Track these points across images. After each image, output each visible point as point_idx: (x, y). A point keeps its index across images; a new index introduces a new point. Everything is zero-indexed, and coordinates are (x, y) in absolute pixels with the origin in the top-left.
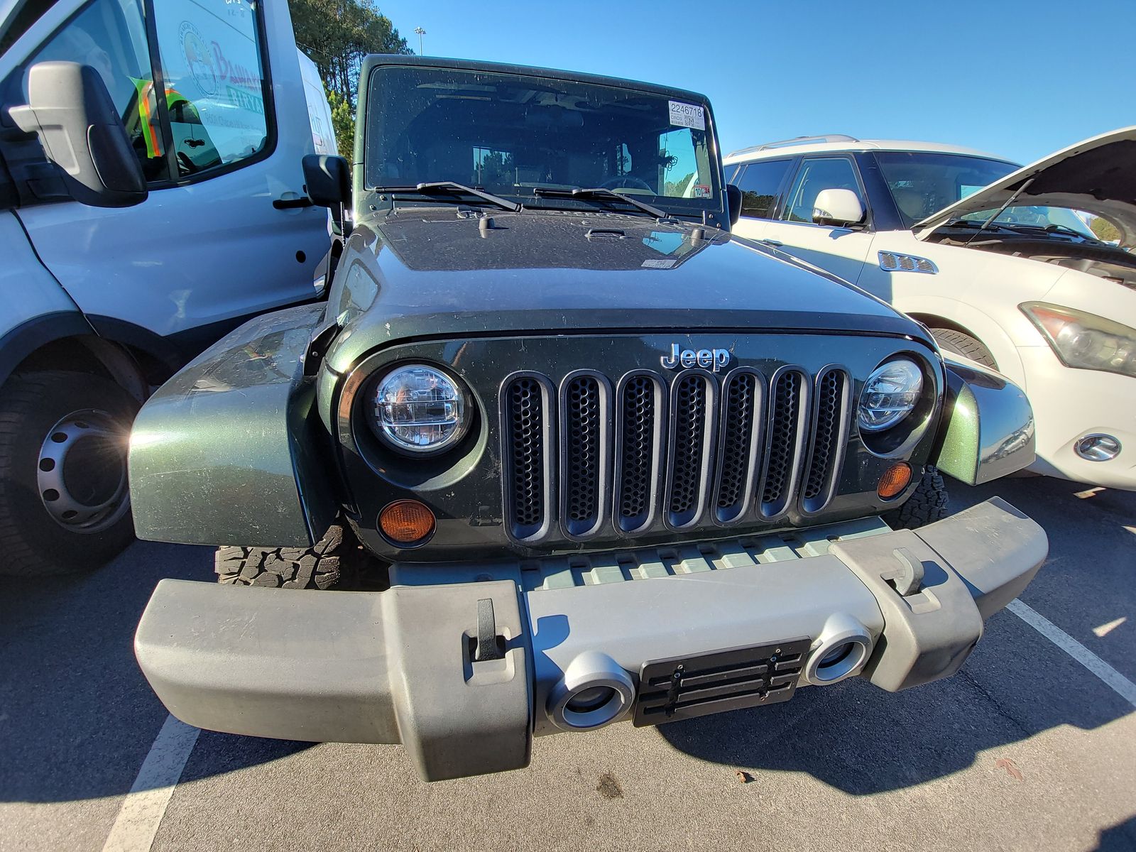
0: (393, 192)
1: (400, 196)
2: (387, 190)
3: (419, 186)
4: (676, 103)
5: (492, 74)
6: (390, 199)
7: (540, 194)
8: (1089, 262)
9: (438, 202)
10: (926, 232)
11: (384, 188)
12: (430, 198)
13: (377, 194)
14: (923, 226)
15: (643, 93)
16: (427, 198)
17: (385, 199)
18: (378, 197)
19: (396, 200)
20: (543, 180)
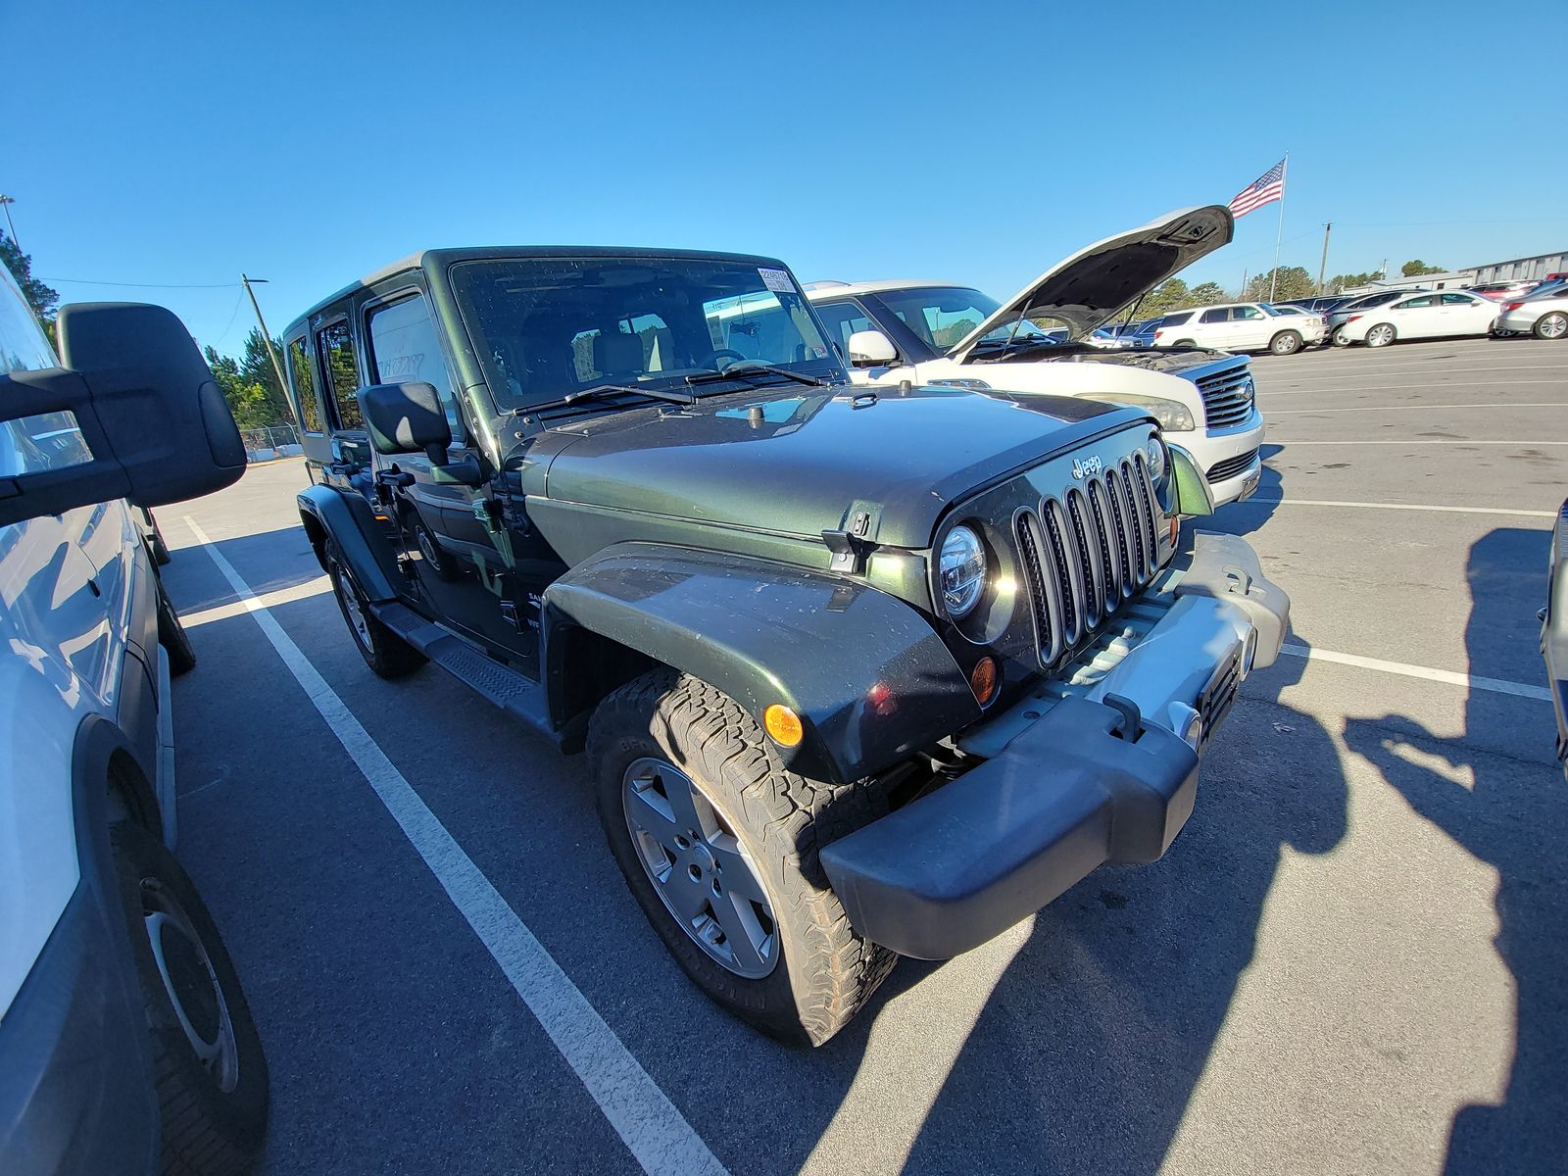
0: (537, 411)
1: (546, 415)
2: (529, 409)
3: (568, 399)
4: (764, 270)
5: (589, 259)
6: (536, 421)
7: (692, 382)
8: (1077, 357)
9: (592, 412)
10: (961, 357)
11: (526, 408)
12: (583, 410)
13: (518, 418)
14: (957, 352)
15: (734, 263)
16: (579, 410)
17: (531, 422)
18: (521, 420)
19: (544, 419)
20: (688, 366)
